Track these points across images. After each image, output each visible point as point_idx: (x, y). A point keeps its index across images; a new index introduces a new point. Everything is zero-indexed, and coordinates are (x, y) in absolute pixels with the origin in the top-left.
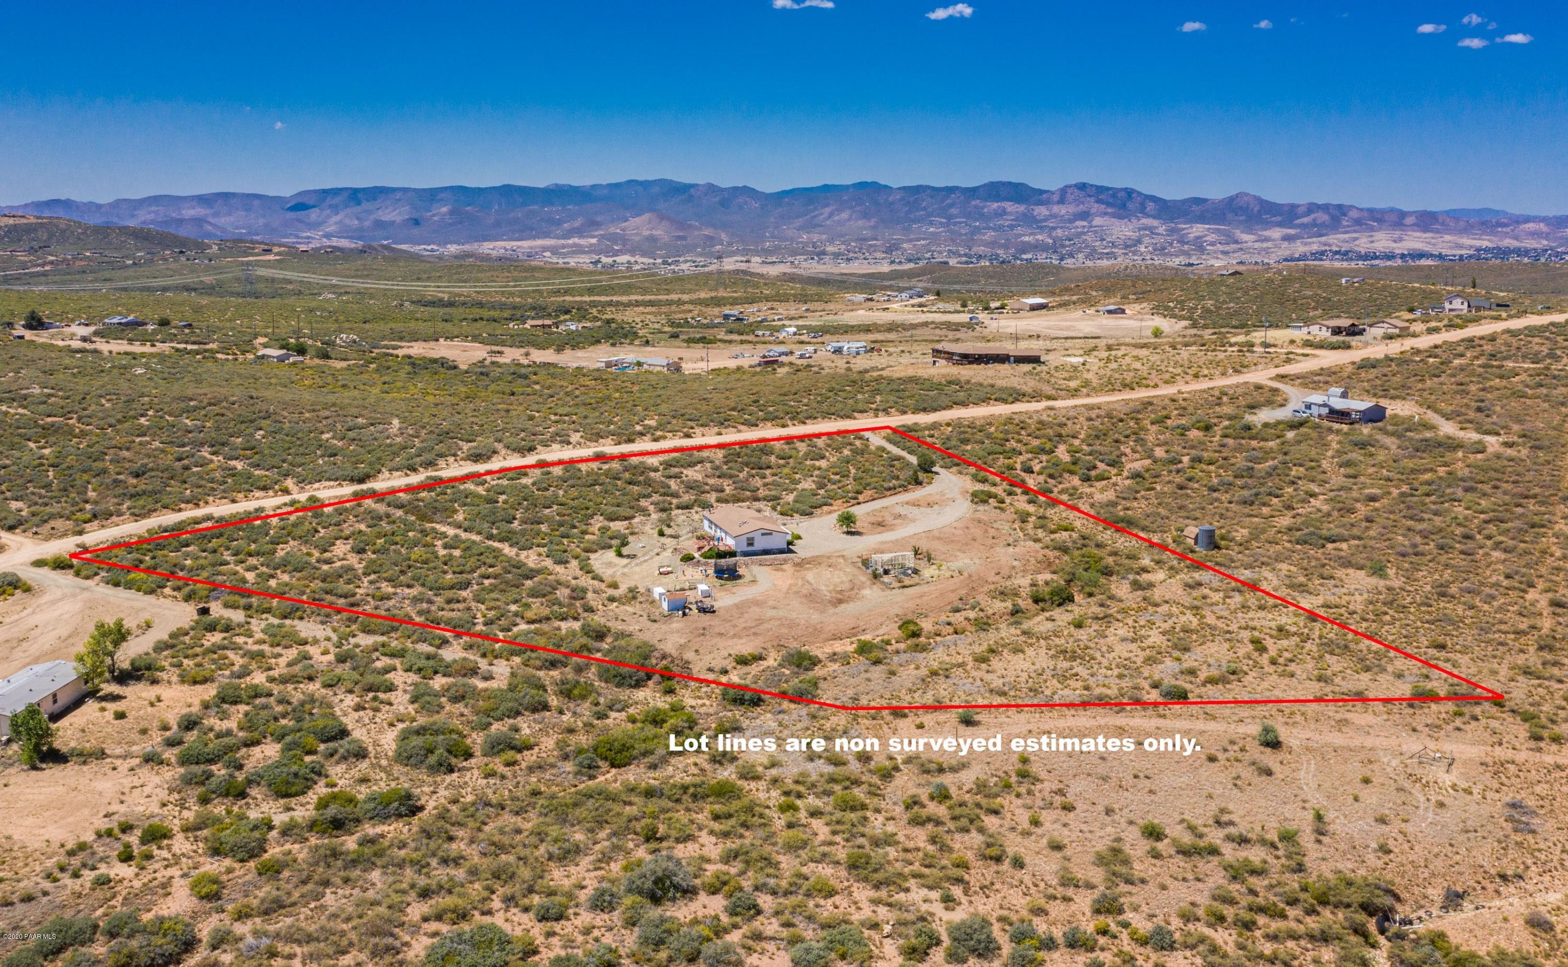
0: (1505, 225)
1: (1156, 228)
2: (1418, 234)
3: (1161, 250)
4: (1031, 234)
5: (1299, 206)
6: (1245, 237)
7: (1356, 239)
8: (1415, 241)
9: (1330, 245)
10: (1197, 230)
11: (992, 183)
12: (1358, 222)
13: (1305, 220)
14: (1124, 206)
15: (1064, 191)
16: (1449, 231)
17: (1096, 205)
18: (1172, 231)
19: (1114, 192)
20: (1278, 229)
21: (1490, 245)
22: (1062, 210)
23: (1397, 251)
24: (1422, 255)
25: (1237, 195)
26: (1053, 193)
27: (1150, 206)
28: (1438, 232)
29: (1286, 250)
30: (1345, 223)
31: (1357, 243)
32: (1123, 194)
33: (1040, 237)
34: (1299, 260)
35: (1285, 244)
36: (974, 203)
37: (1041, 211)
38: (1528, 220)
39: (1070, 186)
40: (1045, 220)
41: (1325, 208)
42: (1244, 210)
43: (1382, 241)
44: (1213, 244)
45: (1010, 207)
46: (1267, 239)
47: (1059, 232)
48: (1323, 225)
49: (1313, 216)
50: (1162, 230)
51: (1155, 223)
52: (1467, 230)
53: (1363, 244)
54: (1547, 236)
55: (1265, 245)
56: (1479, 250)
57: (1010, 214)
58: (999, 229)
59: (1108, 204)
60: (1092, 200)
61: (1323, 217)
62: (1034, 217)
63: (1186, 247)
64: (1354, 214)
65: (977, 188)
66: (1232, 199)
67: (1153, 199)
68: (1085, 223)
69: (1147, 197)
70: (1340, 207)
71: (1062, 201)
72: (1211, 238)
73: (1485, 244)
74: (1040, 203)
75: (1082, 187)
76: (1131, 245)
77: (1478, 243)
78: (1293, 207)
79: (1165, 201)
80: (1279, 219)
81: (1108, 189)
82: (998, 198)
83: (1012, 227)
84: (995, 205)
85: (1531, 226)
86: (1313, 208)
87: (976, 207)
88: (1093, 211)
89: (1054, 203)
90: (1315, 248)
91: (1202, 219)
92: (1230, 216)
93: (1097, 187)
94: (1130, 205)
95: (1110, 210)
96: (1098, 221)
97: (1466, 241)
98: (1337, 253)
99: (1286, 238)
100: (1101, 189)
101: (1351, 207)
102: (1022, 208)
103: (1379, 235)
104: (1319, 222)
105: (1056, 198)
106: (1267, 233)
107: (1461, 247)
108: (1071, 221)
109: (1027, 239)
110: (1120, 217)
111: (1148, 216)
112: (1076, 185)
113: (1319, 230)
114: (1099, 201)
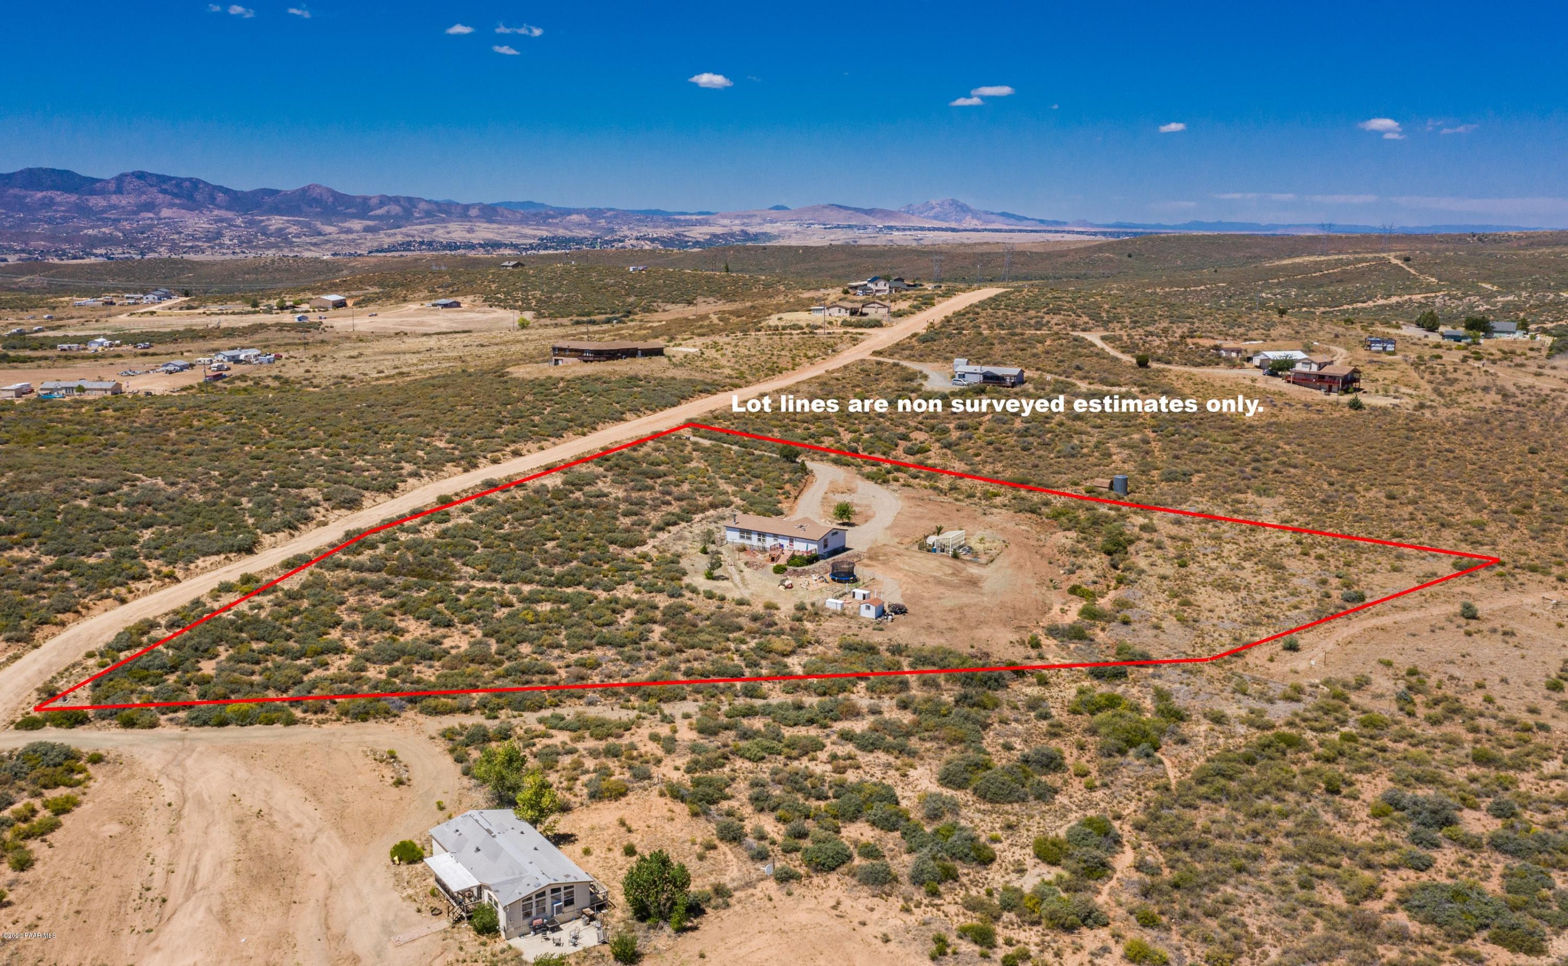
0: (553, 217)
1: (232, 220)
2: (486, 225)
3: (247, 243)
4: (92, 227)
5: (370, 198)
6: (328, 229)
7: (433, 230)
8: (484, 232)
9: (413, 236)
10: (276, 222)
11: (30, 171)
12: (428, 214)
13: (379, 212)
14: (190, 197)
15: (120, 180)
16: (510, 223)
17: (160, 195)
18: (251, 223)
19: (179, 182)
20: (357, 221)
21: (550, 235)
22: (123, 200)
23: (475, 242)
24: (497, 245)
25: (309, 187)
26: (107, 182)
27: (220, 197)
28: (500, 223)
29: (371, 241)
30: (417, 215)
31: (435, 233)
32: (187, 184)
33: (105, 230)
34: (389, 250)
35: (370, 236)
36: (11, 191)
37: (97, 202)
38: (569, 212)
39: (126, 175)
40: (102, 212)
41: (396, 200)
42: (317, 201)
43: (457, 232)
44: (298, 236)
45: (59, 197)
46: (349, 231)
47: (126, 225)
48: (396, 217)
49: (386, 208)
50: (239, 221)
51: (230, 215)
52: (524, 221)
53: (440, 234)
54: (590, 227)
55: (351, 236)
56: (542, 239)
57: (60, 204)
58: (50, 221)
59: (176, 195)
60: (155, 190)
61: (395, 209)
62: (90, 209)
63: (272, 239)
64: (422, 206)
65: (14, 174)
66: (304, 190)
67: (221, 189)
68: (151, 215)
69: (215, 187)
70: (410, 199)
71: (119, 191)
72: (294, 229)
73: (545, 234)
74: (93, 192)
75: (141, 176)
76: (214, 238)
77: (539, 233)
78: (366, 199)
79: (235, 192)
80: (353, 210)
81: (171, 178)
82: (40, 187)
83: (65, 219)
84: (39, 195)
85: (575, 218)
86: (384, 201)
87: (15, 196)
88: (159, 201)
89: (110, 193)
90: (399, 238)
91: (276, 210)
92: (305, 208)
93: (158, 176)
94: (198, 197)
95: (177, 201)
96: (165, 213)
97: (528, 231)
98: (422, 243)
99: (367, 229)
100: (163, 179)
101: (421, 199)
102: (73, 198)
103: (453, 226)
104: (393, 213)
105: (112, 186)
106: (347, 225)
107: (525, 236)
108: (136, 213)
109: (90, 232)
110: (192, 209)
111: (219, 207)
112: (133, 174)
113: (397, 222)
114: (164, 192)
